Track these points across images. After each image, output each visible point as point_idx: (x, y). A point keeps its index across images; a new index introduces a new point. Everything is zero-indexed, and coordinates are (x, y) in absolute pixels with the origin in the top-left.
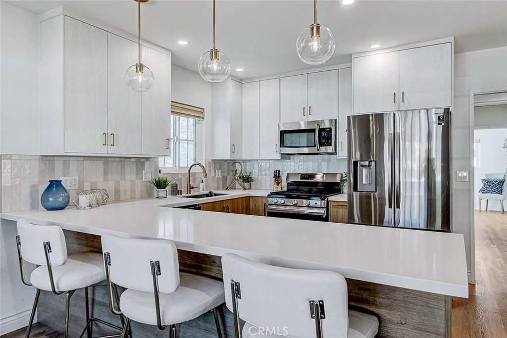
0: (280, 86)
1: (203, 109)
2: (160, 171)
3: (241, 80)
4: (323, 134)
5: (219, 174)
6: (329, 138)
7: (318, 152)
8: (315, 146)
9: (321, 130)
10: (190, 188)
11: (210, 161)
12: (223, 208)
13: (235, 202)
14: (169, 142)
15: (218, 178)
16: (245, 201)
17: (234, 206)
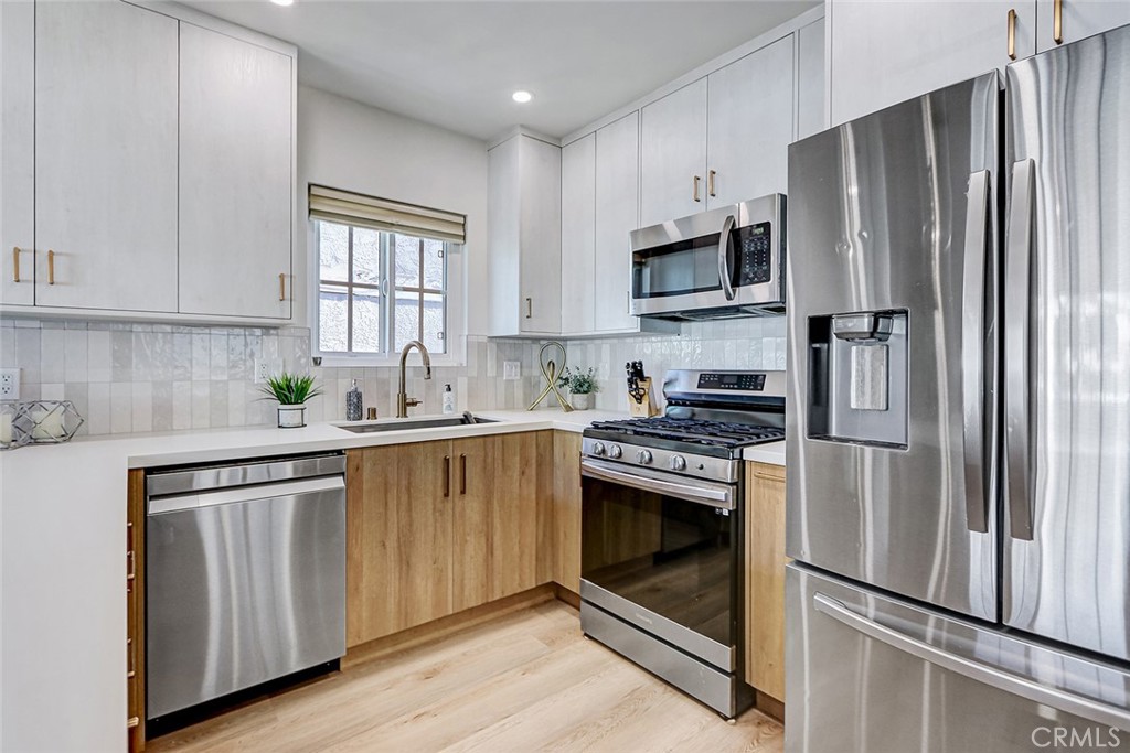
0: (640, 133)
1: (464, 217)
2: (317, 362)
3: (559, 139)
4: (747, 247)
5: (511, 371)
6: (762, 257)
7: (731, 303)
8: (719, 288)
9: (736, 234)
10: (405, 404)
11: (485, 340)
12: (447, 461)
13: (494, 445)
14: (287, 281)
15: (507, 381)
16: (534, 442)
17: (490, 454)
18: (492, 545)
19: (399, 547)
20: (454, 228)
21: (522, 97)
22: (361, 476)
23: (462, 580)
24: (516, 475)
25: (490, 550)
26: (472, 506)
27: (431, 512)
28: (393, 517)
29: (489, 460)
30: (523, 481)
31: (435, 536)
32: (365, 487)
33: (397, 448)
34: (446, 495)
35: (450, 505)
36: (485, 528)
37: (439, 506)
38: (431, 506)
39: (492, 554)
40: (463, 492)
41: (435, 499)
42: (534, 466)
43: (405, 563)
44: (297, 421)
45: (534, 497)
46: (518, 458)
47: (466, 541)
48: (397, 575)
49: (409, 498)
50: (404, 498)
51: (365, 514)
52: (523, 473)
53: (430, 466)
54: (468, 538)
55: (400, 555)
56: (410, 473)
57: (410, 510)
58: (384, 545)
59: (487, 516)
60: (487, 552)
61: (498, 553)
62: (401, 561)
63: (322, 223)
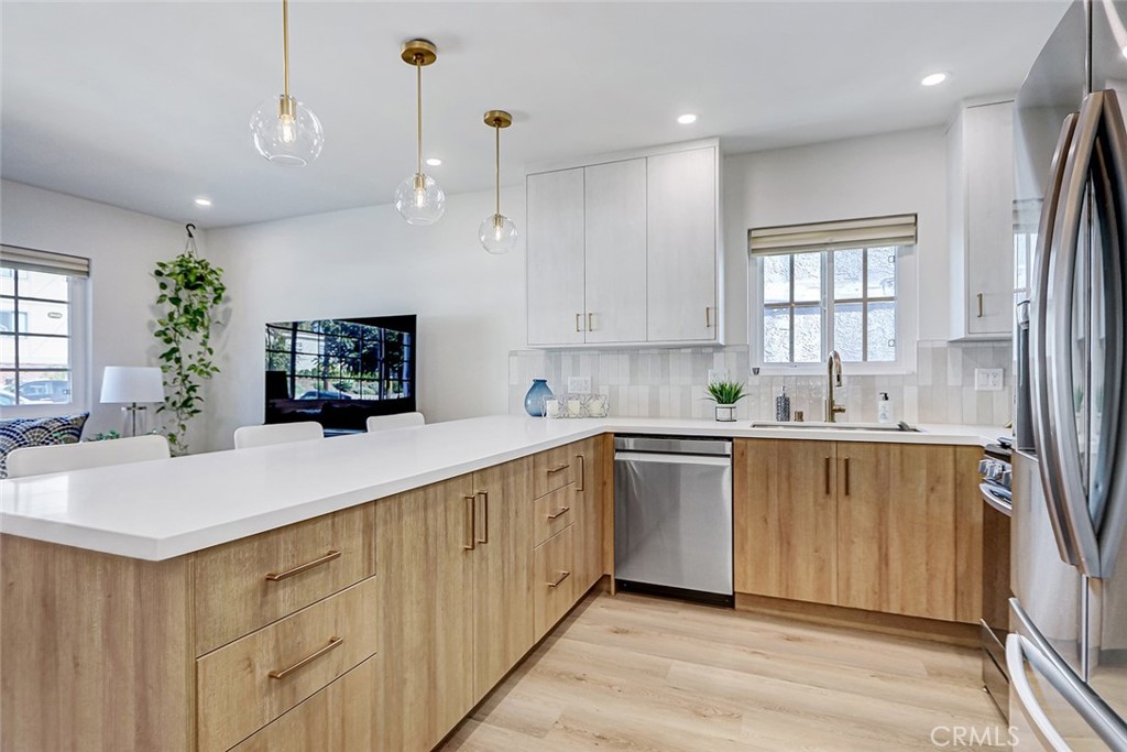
1: (916, 215)
2: (756, 371)
10: (832, 410)
12: (828, 461)
13: (888, 455)
14: (712, 312)
15: (978, 392)
16: (951, 457)
17: (883, 462)
18: (887, 555)
19: (780, 526)
20: (906, 229)
21: (934, 80)
22: (746, 460)
23: (848, 579)
24: (922, 488)
25: (884, 559)
26: (861, 511)
27: (811, 504)
28: (774, 500)
29: (882, 468)
30: (932, 497)
31: (816, 527)
32: (749, 470)
33: (776, 442)
34: (828, 491)
35: (832, 503)
36: (877, 535)
37: (821, 500)
38: (811, 500)
39: (887, 565)
40: (847, 493)
41: (816, 493)
42: (950, 486)
43: (786, 540)
44: (727, 417)
45: (950, 518)
46: (924, 472)
47: (853, 542)
48: (778, 549)
49: (789, 487)
50: (784, 486)
51: (749, 491)
52: (932, 489)
53: (811, 463)
54: (855, 540)
55: (781, 532)
56: (790, 466)
57: (790, 497)
58: (766, 520)
59: (880, 524)
60: (880, 560)
61: (896, 566)
62: (781, 538)
63: (766, 258)
